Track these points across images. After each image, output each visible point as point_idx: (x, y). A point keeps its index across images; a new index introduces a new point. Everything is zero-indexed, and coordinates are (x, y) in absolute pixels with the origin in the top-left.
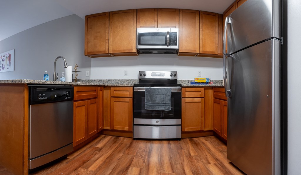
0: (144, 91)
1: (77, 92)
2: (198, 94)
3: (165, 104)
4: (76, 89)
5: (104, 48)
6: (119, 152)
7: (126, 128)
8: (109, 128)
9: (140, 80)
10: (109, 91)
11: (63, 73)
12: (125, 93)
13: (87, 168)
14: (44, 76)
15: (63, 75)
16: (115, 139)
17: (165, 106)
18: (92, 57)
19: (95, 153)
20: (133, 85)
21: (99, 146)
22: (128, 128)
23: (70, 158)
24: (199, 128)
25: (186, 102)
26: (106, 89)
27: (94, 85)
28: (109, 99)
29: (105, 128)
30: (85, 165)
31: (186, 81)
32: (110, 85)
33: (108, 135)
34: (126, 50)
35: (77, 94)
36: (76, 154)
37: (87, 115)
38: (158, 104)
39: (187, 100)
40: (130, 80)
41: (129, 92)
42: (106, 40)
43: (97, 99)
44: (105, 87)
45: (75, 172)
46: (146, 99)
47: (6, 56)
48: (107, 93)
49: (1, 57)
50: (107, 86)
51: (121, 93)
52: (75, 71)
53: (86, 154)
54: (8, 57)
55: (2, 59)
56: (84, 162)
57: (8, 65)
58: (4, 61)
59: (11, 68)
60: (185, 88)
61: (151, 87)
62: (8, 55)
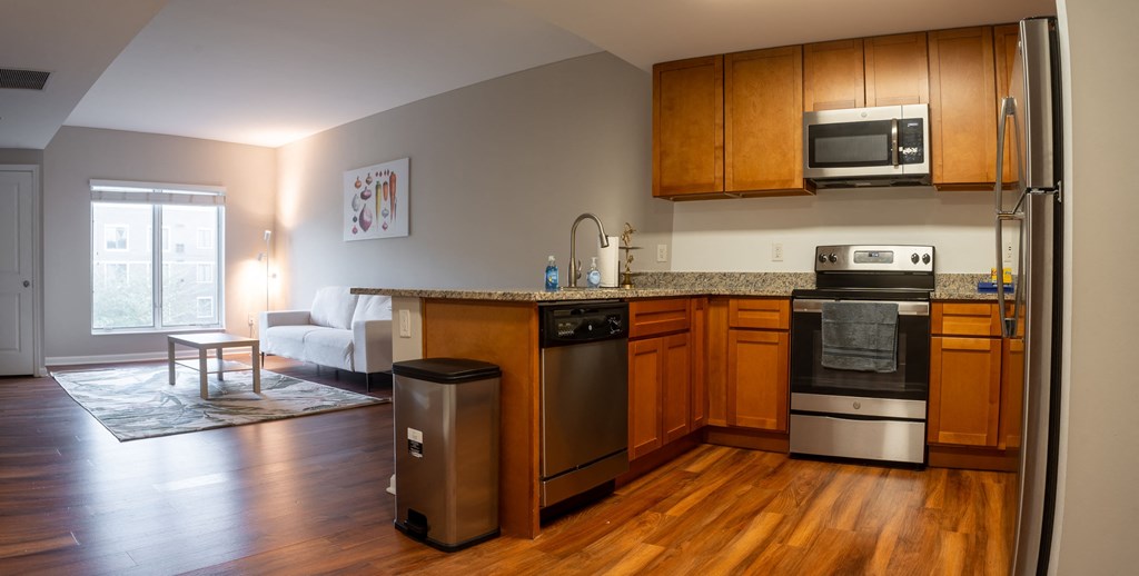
0: (820, 311)
1: (637, 315)
2: (983, 326)
3: (878, 351)
4: (633, 309)
5: (711, 174)
6: (745, 482)
7: (771, 424)
8: (722, 423)
9: (819, 274)
10: (723, 311)
11: (594, 259)
12: (768, 316)
13: (663, 512)
14: (547, 272)
15: (594, 264)
16: (737, 454)
17: (878, 357)
18: (675, 200)
19: (682, 483)
20: (790, 293)
21: (694, 468)
22: (775, 420)
23: (622, 493)
24: (981, 439)
25: (943, 350)
26: (715, 305)
27: (679, 294)
28: (724, 334)
29: (712, 422)
30: (658, 506)
31: (962, 278)
32: (727, 293)
33: (719, 445)
34: (774, 182)
35: (637, 321)
36: (634, 486)
37: (663, 377)
38: (859, 352)
39: (947, 342)
40: (790, 275)
41: (777, 314)
42: (716, 148)
43: (688, 334)
44: (713, 299)
45: (636, 518)
46: (826, 336)
47: (375, 180)
48: (718, 317)
49: (358, 182)
50: (719, 296)
51: (757, 315)
52: (624, 248)
53: (659, 486)
54: (385, 183)
55: (362, 189)
56: (656, 501)
57: (385, 215)
58: (369, 196)
59: (399, 226)
60: (939, 305)
61: (842, 301)
62: (386, 179)
